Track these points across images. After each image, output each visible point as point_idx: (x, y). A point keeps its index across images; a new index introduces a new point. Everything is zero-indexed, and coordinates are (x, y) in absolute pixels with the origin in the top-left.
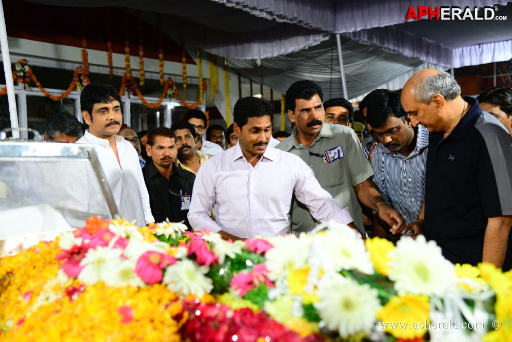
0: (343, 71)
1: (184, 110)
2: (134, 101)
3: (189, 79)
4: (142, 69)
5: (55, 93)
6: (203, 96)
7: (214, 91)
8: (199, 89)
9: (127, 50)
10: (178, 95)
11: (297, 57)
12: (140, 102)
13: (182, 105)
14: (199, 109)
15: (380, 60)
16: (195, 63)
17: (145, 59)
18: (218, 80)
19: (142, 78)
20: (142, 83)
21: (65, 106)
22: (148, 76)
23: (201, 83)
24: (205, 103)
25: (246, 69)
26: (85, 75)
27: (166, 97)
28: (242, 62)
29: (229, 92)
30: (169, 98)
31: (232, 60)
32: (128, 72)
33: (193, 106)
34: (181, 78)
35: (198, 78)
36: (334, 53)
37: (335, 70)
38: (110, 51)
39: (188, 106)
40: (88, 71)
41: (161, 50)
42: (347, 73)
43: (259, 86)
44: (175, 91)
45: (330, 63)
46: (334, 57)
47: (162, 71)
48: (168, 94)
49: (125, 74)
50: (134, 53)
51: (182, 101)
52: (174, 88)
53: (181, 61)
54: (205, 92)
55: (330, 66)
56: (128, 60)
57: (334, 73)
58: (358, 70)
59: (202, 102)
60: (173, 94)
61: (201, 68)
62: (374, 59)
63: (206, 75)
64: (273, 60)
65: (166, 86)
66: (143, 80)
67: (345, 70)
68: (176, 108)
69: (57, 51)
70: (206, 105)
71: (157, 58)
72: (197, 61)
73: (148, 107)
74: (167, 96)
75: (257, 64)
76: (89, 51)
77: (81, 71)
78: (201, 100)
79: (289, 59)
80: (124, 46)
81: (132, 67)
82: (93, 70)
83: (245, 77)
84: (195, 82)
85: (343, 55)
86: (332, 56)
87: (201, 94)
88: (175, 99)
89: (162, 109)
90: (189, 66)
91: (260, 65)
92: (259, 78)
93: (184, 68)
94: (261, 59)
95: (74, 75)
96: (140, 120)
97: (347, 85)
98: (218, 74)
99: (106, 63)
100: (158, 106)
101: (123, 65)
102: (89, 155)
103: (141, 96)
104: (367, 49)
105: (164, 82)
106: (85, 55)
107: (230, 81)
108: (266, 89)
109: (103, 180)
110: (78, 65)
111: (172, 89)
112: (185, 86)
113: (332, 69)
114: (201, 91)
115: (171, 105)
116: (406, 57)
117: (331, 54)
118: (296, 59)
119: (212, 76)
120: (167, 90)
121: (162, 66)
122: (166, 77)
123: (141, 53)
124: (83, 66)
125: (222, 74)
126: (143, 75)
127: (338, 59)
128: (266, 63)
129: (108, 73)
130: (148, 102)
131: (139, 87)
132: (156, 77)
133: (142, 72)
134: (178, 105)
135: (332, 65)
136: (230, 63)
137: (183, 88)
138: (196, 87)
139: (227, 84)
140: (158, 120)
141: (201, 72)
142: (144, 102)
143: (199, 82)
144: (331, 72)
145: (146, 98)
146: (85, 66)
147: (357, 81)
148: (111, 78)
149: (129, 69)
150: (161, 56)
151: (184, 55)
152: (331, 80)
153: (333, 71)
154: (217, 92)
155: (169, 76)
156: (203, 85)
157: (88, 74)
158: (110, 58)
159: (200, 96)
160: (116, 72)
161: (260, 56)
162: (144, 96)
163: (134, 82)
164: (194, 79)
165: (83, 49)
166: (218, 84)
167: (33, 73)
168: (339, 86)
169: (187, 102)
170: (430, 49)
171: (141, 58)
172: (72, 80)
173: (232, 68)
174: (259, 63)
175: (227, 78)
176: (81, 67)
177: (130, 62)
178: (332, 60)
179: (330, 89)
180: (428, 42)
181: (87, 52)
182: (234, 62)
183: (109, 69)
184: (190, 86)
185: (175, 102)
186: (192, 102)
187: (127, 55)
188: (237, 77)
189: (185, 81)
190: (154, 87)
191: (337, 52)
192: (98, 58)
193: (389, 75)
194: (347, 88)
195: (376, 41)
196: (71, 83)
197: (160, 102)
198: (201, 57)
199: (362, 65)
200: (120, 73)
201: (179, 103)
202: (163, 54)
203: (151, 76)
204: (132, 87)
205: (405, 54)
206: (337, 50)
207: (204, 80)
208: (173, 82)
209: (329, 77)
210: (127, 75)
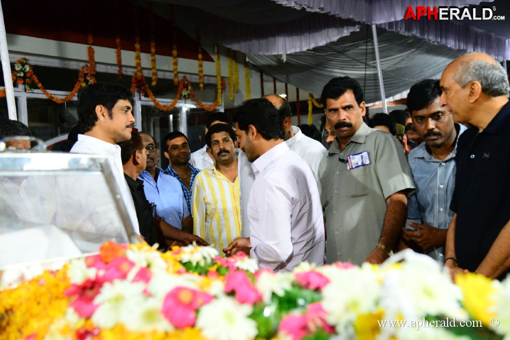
0: (380, 66)
1: (201, 112)
2: (145, 103)
3: (206, 78)
4: (154, 68)
5: (59, 95)
6: (221, 96)
7: (234, 91)
8: (217, 89)
9: (137, 46)
10: (194, 96)
11: (326, 52)
12: (152, 103)
13: (198, 107)
14: (217, 112)
15: (421, 53)
16: (212, 60)
17: (157, 57)
18: (237, 78)
19: (154, 78)
20: (154, 84)
21: (69, 109)
22: (161, 75)
23: (220, 83)
24: (223, 104)
25: (270, 66)
26: (92, 75)
27: (180, 99)
28: (264, 58)
29: (250, 92)
30: (184, 99)
31: (253, 56)
32: (138, 71)
33: (210, 108)
34: (198, 77)
35: (216, 77)
36: (369, 46)
37: (370, 65)
38: (119, 48)
39: (205, 108)
40: (95, 71)
41: (174, 46)
42: (384, 69)
43: (283, 85)
44: (190, 91)
45: (365, 58)
46: (368, 51)
47: (176, 69)
48: (183, 95)
49: (136, 74)
50: (146, 50)
51: (198, 102)
52: (190, 88)
53: (197, 59)
54: (224, 91)
55: (364, 61)
56: (138, 58)
57: (368, 68)
58: (395, 64)
59: (220, 104)
60: (188, 94)
61: (220, 66)
62: (413, 52)
63: (225, 72)
64: (300, 55)
65: (181, 86)
66: (155, 80)
67: (382, 65)
68: (192, 110)
69: (61, 49)
70: (224, 106)
71: (171, 55)
72: (215, 57)
73: (161, 109)
74: (182, 97)
75: (283, 60)
76: (95, 48)
77: (87, 70)
78: (220, 101)
79: (317, 53)
80: (134, 42)
81: (143, 65)
82: (100, 69)
83: (268, 74)
84: (212, 81)
85: (379, 48)
86: (366, 49)
87: (219, 95)
88: (190, 100)
89: (176, 112)
90: (206, 64)
91: (286, 62)
92: (285, 76)
93: (201, 66)
94: (287, 55)
95: (80, 75)
96: (152, 124)
97: (384, 82)
98: (238, 71)
99: (115, 61)
100: (172, 108)
101: (133, 63)
102: (102, 167)
103: (154, 97)
104: (406, 41)
105: (179, 82)
106: (91, 53)
107: (251, 79)
108: (292, 88)
109: (118, 196)
110: (83, 64)
111: (187, 89)
112: (201, 85)
113: (366, 64)
114: (220, 91)
115: (186, 107)
116: (450, 49)
117: (365, 48)
118: (326, 54)
119: (232, 73)
120: (182, 91)
121: (176, 64)
122: (181, 76)
123: (153, 50)
124: (89, 65)
125: (242, 71)
126: (155, 74)
127: (374, 53)
128: (292, 59)
129: (117, 72)
130: (161, 103)
131: (151, 88)
132: (169, 76)
133: (154, 71)
134: (194, 106)
135: (366, 59)
136: (252, 60)
137: (199, 88)
138: (214, 86)
139: (248, 83)
140: (171, 124)
141: (219, 70)
142: (157, 104)
143: (217, 81)
144: (366, 68)
145: (158, 100)
146: (91, 65)
147: (394, 77)
148: (120, 78)
149: (139, 68)
150: (175, 53)
151: (200, 51)
152: (365, 76)
153: (367, 66)
154: (237, 92)
155: (184, 75)
156: (221, 84)
157: (94, 73)
158: (119, 56)
159: (218, 97)
160: (125, 71)
161: (286, 52)
162: (157, 98)
163: (145, 82)
164: (211, 78)
165: (89, 46)
166: (238, 83)
167: (34, 74)
168: (374, 83)
169: (204, 103)
170: (479, 40)
171: (153, 55)
172: (77, 80)
173: (254, 66)
174: (284, 59)
175: (248, 76)
176: (87, 66)
177: (140, 59)
178: (366, 54)
179: (365, 86)
180: (476, 32)
181: (93, 49)
182: (256, 58)
183: (117, 68)
184: (208, 86)
185: (190, 104)
186: (209, 103)
187: (137, 52)
188: (259, 74)
189: (202, 80)
190: (167, 88)
191: (373, 45)
192: (105, 56)
193: (431, 71)
194: (384, 85)
195: (416, 32)
196: (76, 83)
197: (174, 104)
198: (218, 53)
199: (402, 58)
200: (130, 72)
201: (195, 105)
202: (177, 50)
203: (164, 75)
204: (143, 88)
205: (449, 46)
206: (373, 42)
207: (222, 78)
208: (188, 81)
209: (364, 72)
210: (138, 75)
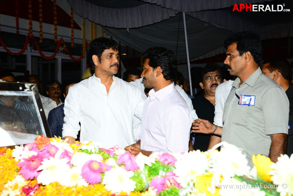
0: (187, 39)
2: (34, 54)
3: (75, 40)
4: (41, 31)
6: (85, 53)
8: (83, 48)
9: (30, 16)
12: (39, 55)
16: (80, 29)
17: (43, 24)
19: (41, 38)
20: (41, 41)
22: (45, 36)
23: (84, 43)
24: (86, 58)
33: (78, 60)
34: (70, 39)
35: (82, 39)
38: (18, 17)
39: (74, 59)
44: (65, 48)
47: (56, 33)
48: (60, 50)
49: (28, 34)
50: (36, 18)
52: (64, 46)
53: (70, 27)
56: (31, 24)
59: (84, 57)
60: (63, 50)
61: (85, 33)
65: (59, 44)
71: (53, 23)
72: (82, 27)
74: (59, 52)
78: (84, 55)
80: (28, 13)
81: (34, 29)
84: (80, 42)
87: (84, 51)
90: (76, 31)
91: (129, 32)
93: (72, 32)
94: (130, 28)
98: (96, 37)
99: (14, 25)
100: (53, 58)
103: (40, 50)
105: (57, 41)
111: (63, 46)
112: (72, 45)
113: (178, 38)
115: (61, 58)
119: (93, 38)
120: (59, 47)
121: (56, 29)
122: (59, 38)
123: (41, 20)
126: (41, 35)
129: (15, 32)
131: (39, 44)
132: (52, 37)
133: (41, 33)
135: (178, 35)
138: (80, 46)
141: (84, 36)
143: (82, 42)
144: (178, 40)
148: (18, 36)
149: (31, 31)
150: (56, 22)
151: (72, 22)
152: (177, 45)
155: (61, 37)
156: (86, 45)
158: (17, 22)
159: (83, 53)
160: (21, 32)
161: (129, 26)
162: (42, 51)
163: (34, 40)
164: (79, 40)
169: (74, 56)
171: (41, 23)
178: (179, 31)
179: (177, 51)
183: (16, 30)
185: (64, 56)
186: (77, 57)
187: (30, 20)
189: (72, 41)
197: (54, 55)
200: (25, 33)
204: (34, 44)
206: (183, 24)
207: (86, 41)
208: (64, 41)
210: (30, 35)
